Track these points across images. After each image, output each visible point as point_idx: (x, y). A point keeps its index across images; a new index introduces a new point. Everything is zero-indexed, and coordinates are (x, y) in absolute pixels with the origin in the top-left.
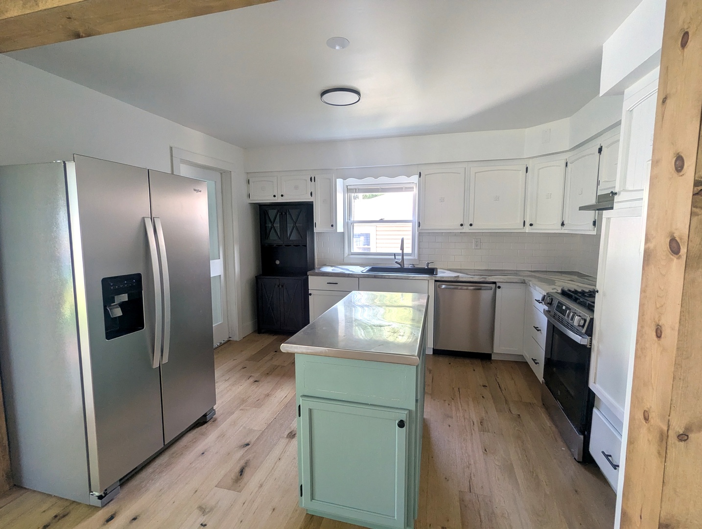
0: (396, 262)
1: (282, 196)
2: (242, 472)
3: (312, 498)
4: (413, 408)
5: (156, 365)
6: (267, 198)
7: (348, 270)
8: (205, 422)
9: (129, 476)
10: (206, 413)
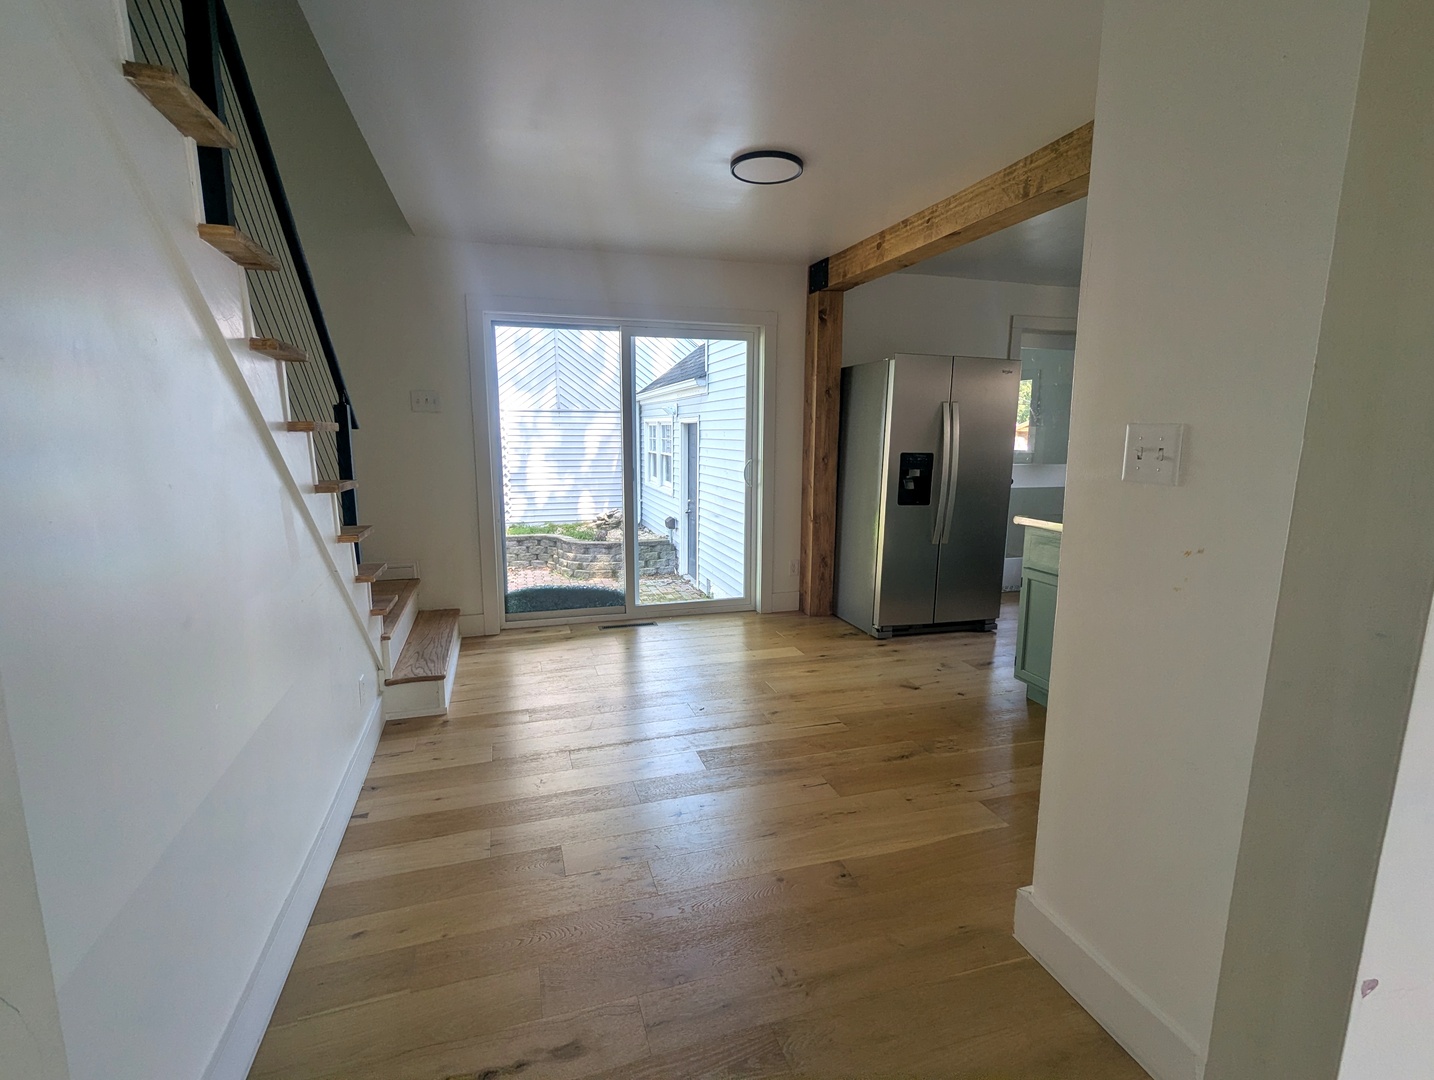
2: (991, 663)
5: (935, 541)
9: (902, 632)
10: (984, 620)
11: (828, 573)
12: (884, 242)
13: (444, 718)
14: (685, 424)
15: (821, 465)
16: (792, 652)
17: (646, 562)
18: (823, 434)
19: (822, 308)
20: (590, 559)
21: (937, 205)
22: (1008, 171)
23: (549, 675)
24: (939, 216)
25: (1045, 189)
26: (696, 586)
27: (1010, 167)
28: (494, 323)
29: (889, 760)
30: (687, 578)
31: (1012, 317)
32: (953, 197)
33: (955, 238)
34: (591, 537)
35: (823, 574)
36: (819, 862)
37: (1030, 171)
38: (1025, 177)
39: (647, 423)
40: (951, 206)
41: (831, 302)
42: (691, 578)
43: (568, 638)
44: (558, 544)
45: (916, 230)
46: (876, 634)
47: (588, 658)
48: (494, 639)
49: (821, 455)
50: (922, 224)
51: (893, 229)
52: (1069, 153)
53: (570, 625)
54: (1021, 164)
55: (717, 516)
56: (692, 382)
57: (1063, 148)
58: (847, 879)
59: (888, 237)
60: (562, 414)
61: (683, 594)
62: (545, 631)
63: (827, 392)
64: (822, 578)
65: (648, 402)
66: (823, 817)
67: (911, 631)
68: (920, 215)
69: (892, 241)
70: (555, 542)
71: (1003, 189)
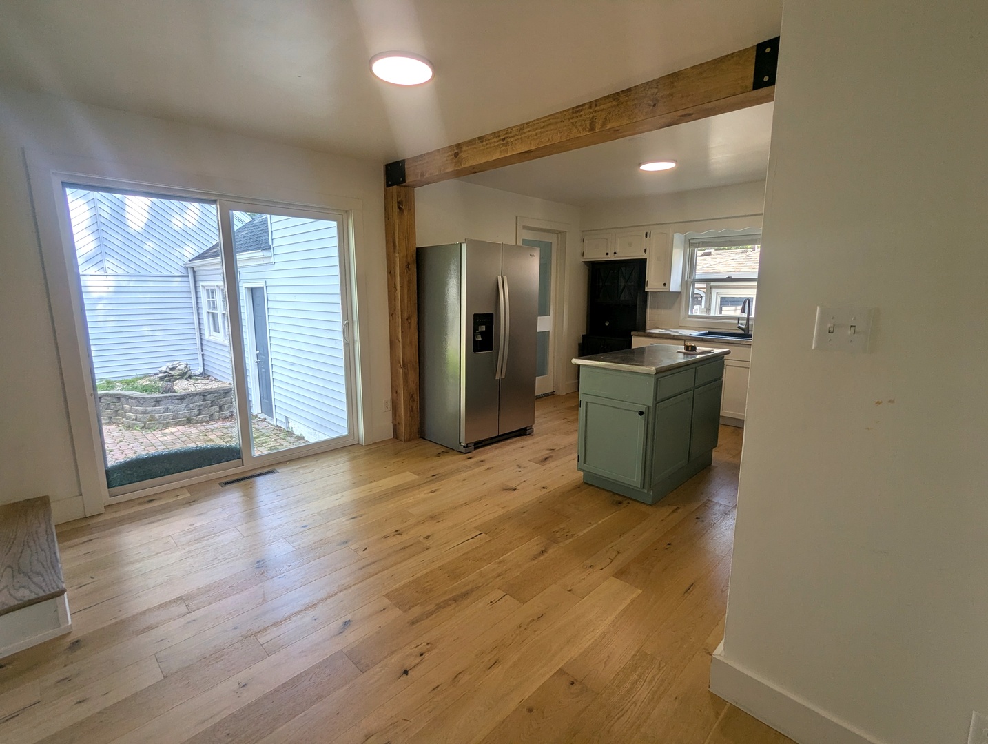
0: (739, 327)
1: (607, 254)
2: (546, 459)
3: (585, 463)
4: (651, 405)
5: (497, 378)
6: (599, 255)
7: (677, 333)
8: (525, 434)
9: (479, 445)
10: (526, 428)
11: (416, 406)
12: (461, 152)
13: (71, 638)
14: (248, 288)
15: (406, 325)
16: (408, 477)
17: (221, 407)
18: (406, 301)
19: (399, 200)
20: (163, 410)
21: (512, 128)
22: (575, 109)
23: (188, 549)
24: (514, 137)
25: (609, 126)
26: (274, 422)
27: (577, 107)
28: (66, 184)
29: (536, 558)
30: (262, 416)
31: (517, 217)
32: (527, 123)
33: (527, 155)
34: (157, 390)
35: (412, 407)
36: (548, 676)
37: (595, 112)
38: (591, 116)
39: (203, 287)
40: (525, 130)
41: (406, 196)
42: (266, 416)
43: (190, 502)
44: (122, 399)
45: (492, 145)
46: (463, 450)
47: (225, 520)
48: (100, 519)
49: (406, 316)
50: (498, 141)
51: (470, 143)
52: (628, 103)
53: (189, 488)
54: (587, 106)
55: (292, 364)
56: (258, 253)
57: (623, 99)
58: (577, 687)
59: (465, 148)
60: (109, 278)
61: (263, 431)
62: (160, 499)
63: (407, 266)
64: (412, 411)
65: (201, 268)
66: (522, 629)
67: (483, 443)
68: (496, 134)
69: (469, 152)
70: (119, 398)
71: (572, 123)
